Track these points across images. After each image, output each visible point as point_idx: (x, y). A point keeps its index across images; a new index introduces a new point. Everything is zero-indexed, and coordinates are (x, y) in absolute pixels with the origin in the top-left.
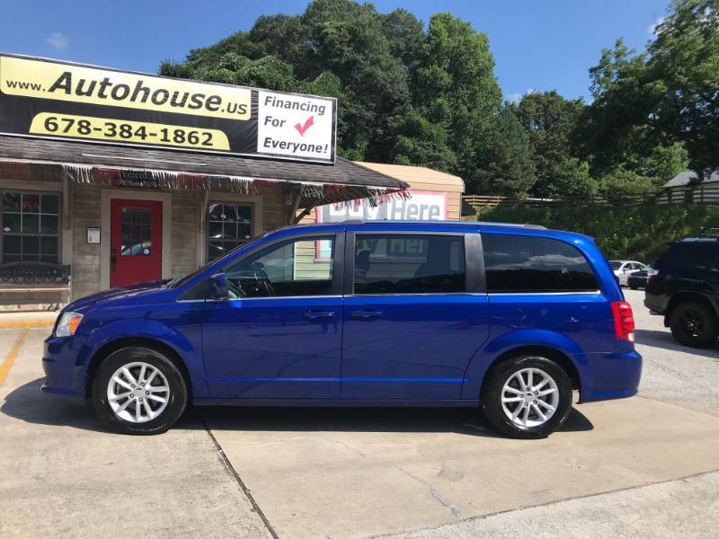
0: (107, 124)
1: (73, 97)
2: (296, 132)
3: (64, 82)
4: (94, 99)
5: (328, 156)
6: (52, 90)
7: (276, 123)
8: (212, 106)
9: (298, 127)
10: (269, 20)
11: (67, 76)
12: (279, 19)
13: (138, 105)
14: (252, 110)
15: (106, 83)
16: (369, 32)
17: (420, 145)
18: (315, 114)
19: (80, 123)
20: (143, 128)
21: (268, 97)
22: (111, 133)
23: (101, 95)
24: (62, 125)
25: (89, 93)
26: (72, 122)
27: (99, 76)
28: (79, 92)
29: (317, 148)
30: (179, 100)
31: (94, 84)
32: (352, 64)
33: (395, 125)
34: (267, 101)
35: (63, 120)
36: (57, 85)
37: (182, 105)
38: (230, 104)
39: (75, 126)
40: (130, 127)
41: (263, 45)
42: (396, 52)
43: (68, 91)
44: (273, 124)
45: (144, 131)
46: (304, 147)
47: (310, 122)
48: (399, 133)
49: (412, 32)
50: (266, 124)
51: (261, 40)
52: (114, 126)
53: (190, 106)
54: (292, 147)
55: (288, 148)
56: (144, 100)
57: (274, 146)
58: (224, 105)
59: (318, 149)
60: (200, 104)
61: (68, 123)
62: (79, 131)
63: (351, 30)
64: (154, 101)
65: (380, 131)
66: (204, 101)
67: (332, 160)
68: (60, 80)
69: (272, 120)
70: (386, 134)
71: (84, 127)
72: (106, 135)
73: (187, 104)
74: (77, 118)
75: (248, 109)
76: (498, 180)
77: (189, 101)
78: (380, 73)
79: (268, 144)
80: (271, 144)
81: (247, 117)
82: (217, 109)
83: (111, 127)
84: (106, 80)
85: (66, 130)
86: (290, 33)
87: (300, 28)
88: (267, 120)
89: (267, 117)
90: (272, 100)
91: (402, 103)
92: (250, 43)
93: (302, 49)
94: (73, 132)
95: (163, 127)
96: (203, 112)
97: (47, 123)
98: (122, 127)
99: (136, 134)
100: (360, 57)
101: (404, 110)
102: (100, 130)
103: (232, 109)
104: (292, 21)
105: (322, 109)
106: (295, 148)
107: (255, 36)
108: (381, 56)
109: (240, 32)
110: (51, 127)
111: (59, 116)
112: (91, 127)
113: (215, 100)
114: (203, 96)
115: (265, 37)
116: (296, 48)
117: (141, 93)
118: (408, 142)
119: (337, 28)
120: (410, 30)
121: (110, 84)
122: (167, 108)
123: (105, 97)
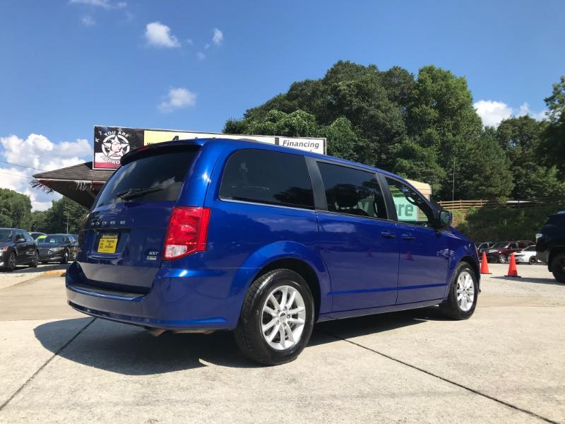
10: (300, 85)
11: (177, 138)
12: (307, 83)
16: (371, 86)
17: (415, 165)
18: (313, 149)
21: (284, 141)
32: (360, 109)
33: (395, 151)
41: (295, 102)
42: (393, 99)
48: (398, 157)
49: (405, 82)
51: (294, 99)
63: (358, 86)
65: (384, 156)
70: (388, 158)
76: (480, 188)
78: (381, 115)
86: (314, 93)
87: (322, 88)
90: (288, 142)
91: (400, 135)
92: (286, 102)
93: (323, 103)
100: (364, 105)
101: (402, 139)
104: (316, 83)
105: (317, 145)
107: (290, 96)
108: (381, 103)
109: (280, 94)
115: (296, 97)
116: (319, 102)
118: (406, 163)
119: (348, 85)
120: (403, 82)
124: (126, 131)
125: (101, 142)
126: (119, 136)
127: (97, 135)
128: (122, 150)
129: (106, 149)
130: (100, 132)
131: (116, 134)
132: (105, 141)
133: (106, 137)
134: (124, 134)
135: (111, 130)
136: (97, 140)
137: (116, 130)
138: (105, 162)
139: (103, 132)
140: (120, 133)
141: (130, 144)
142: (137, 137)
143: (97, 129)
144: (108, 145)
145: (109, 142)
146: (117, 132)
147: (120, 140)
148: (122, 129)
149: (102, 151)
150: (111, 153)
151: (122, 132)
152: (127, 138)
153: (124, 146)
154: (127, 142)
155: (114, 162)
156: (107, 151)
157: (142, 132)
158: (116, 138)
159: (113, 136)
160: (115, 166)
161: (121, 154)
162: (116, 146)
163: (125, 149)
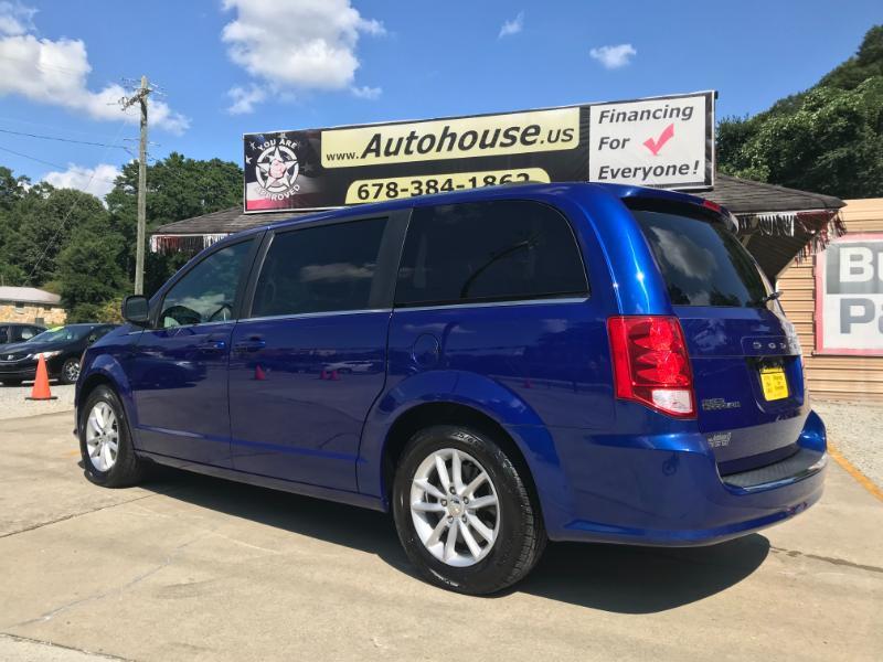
0: (413, 183)
1: (383, 160)
2: (647, 151)
3: (374, 146)
4: (402, 158)
5: (701, 177)
6: (364, 156)
7: (615, 144)
8: (528, 139)
9: (649, 144)
11: (377, 138)
13: (444, 155)
14: (581, 134)
15: (412, 137)
18: (677, 121)
19: (388, 186)
20: (449, 181)
21: (603, 113)
22: (417, 192)
23: (408, 152)
24: (373, 191)
25: (396, 153)
26: (381, 185)
27: (405, 131)
28: (387, 153)
29: (681, 169)
30: (489, 140)
31: (401, 140)
34: (602, 117)
35: (374, 185)
36: (369, 150)
37: (492, 145)
38: (551, 132)
39: (384, 190)
40: (436, 182)
43: (377, 153)
44: (611, 147)
45: (450, 185)
46: (659, 171)
47: (668, 134)
50: (600, 148)
52: (420, 183)
53: (502, 145)
54: (640, 174)
55: (635, 175)
56: (450, 148)
57: (614, 176)
58: (543, 135)
59: (683, 169)
60: (514, 139)
61: (377, 188)
62: (388, 194)
64: (461, 147)
66: (518, 135)
67: (708, 181)
68: (371, 144)
69: (610, 141)
71: (393, 188)
72: (413, 195)
73: (498, 143)
74: (385, 181)
75: (576, 135)
77: (501, 139)
79: (604, 175)
80: (609, 175)
81: (574, 144)
82: (534, 142)
83: (417, 185)
84: (413, 133)
85: (376, 197)
88: (602, 143)
89: (602, 139)
90: (610, 114)
94: (383, 198)
95: (471, 175)
96: (518, 149)
97: (360, 191)
98: (428, 183)
99: (442, 189)
102: (407, 190)
103: (553, 139)
105: (687, 112)
106: (646, 175)
110: (364, 195)
111: (370, 182)
112: (398, 189)
113: (533, 131)
114: (517, 129)
117: (448, 141)
121: (417, 138)
122: (476, 152)
123: (411, 153)
124: (292, 136)
125: (254, 164)
126: (282, 148)
127: (248, 152)
128: (287, 173)
129: (262, 174)
130: (252, 145)
131: (277, 145)
132: (260, 160)
133: (261, 152)
134: (289, 143)
135: (269, 138)
136: (248, 160)
137: (276, 137)
138: (262, 198)
139: (257, 145)
140: (282, 142)
141: (300, 161)
142: (309, 145)
143: (248, 139)
144: (265, 167)
145: (266, 160)
146: (278, 140)
147: (283, 154)
148: (287, 134)
150: (270, 180)
151: (285, 141)
152: (294, 150)
153: (289, 165)
154: (294, 157)
155: (274, 197)
156: (265, 178)
157: (317, 135)
158: (277, 153)
159: (272, 149)
160: (276, 204)
161: (284, 180)
162: (276, 167)
163: (291, 171)
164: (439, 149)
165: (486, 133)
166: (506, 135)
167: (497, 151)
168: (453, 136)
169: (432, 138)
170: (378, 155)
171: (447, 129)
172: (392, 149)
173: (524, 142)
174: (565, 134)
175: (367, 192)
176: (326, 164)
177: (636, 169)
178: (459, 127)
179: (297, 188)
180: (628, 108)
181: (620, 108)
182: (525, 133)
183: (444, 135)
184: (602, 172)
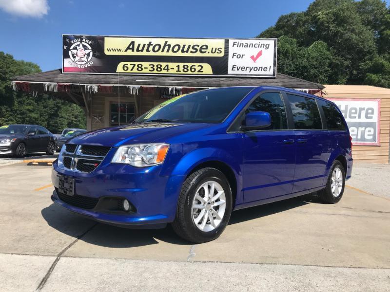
0: (150, 65)
1: (135, 53)
2: (252, 60)
3: (131, 46)
4: (145, 53)
5: (272, 73)
6: (126, 51)
7: (239, 56)
8: (203, 50)
9: (252, 57)
11: (133, 43)
13: (165, 54)
14: (225, 51)
15: (150, 44)
18: (263, 49)
19: (138, 66)
20: (167, 66)
22: (152, 69)
23: (148, 51)
24: (130, 67)
25: (142, 51)
26: (134, 65)
27: (147, 41)
28: (138, 50)
29: (264, 69)
30: (185, 49)
31: (144, 45)
34: (234, 44)
35: (131, 65)
36: (128, 48)
37: (187, 52)
38: (212, 49)
39: (136, 67)
40: (161, 66)
44: (237, 57)
46: (256, 69)
47: (260, 54)
50: (233, 57)
52: (154, 66)
53: (191, 52)
55: (246, 70)
56: (168, 51)
57: (238, 70)
58: (209, 50)
60: (196, 50)
62: (138, 69)
64: (173, 51)
65: (355, 72)
66: (198, 48)
67: (274, 75)
68: (130, 45)
69: (237, 55)
70: (359, 73)
71: (140, 67)
72: (150, 70)
73: (189, 51)
74: (137, 63)
75: (223, 51)
77: (191, 49)
79: (234, 69)
80: (236, 69)
81: (222, 55)
82: (205, 52)
83: (152, 66)
84: (150, 43)
85: (132, 70)
88: (234, 55)
90: (237, 44)
94: (135, 70)
95: (177, 64)
96: (198, 54)
97: (124, 67)
98: (157, 66)
99: (164, 69)
102: (147, 68)
103: (213, 51)
105: (267, 46)
106: (251, 70)
110: (126, 69)
111: (129, 63)
112: (143, 67)
113: (205, 47)
114: (198, 46)
117: (167, 48)
121: (152, 45)
122: (179, 54)
123: (150, 51)
124: (88, 38)
125: (68, 49)
126: (84, 43)
127: (65, 43)
128: (86, 56)
129: (73, 55)
130: (67, 40)
131: (81, 41)
132: (72, 48)
133: (72, 44)
134: (87, 41)
135: (76, 37)
136: (65, 47)
137: (81, 38)
139: (70, 40)
140: (84, 40)
141: (93, 50)
142: (98, 43)
143: (65, 38)
144: (75, 51)
145: (75, 48)
147: (84, 46)
148: (86, 37)
149: (69, 57)
150: (77, 58)
152: (90, 45)
153: (87, 52)
154: (90, 48)
155: (79, 67)
156: (74, 57)
157: (103, 39)
158: (81, 45)
159: (79, 43)
160: (80, 70)
161: (85, 59)
162: (81, 52)
163: (88, 55)
164: (163, 51)
165: (184, 46)
166: (193, 48)
167: (189, 54)
168: (169, 46)
169: (160, 46)
170: (133, 51)
171: (166, 42)
172: (140, 49)
173: (201, 52)
174: (218, 50)
175: (127, 68)
176: (107, 53)
177: (247, 68)
178: (172, 42)
179: (91, 63)
180: (244, 42)
181: (241, 41)
182: (201, 48)
183: (165, 45)
184: (233, 67)
